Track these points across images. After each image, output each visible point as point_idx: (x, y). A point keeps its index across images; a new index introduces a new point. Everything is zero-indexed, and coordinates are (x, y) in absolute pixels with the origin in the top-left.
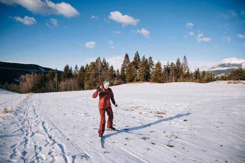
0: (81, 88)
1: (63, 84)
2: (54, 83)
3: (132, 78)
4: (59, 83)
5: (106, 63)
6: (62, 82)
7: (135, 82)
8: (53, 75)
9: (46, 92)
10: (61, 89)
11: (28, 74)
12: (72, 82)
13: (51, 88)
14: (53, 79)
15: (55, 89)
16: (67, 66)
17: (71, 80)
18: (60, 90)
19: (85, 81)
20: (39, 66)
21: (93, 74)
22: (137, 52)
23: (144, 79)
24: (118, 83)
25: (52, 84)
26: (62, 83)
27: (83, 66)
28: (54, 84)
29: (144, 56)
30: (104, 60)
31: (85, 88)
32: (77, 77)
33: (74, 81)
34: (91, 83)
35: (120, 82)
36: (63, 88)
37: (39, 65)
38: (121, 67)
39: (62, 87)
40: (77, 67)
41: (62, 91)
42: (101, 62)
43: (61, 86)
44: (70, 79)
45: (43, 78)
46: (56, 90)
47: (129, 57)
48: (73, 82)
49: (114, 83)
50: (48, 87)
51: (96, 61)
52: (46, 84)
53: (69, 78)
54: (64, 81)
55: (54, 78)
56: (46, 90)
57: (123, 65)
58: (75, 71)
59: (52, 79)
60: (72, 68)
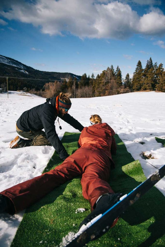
1: (79, 91)
3: (139, 87)
4: (77, 90)
7: (142, 90)
8: (72, 83)
11: (50, 83)
16: (85, 74)
18: (77, 97)
19: (95, 89)
21: (103, 82)
22: (151, 58)
23: (151, 87)
24: (125, 92)
25: (71, 91)
28: (73, 92)
29: (156, 62)
30: (118, 67)
31: (95, 95)
32: (92, 85)
33: (89, 89)
34: (101, 91)
35: (127, 91)
36: (79, 95)
38: (133, 75)
43: (78, 93)
44: (86, 87)
46: (74, 97)
47: (142, 64)
49: (121, 92)
52: (66, 91)
54: (80, 89)
55: (73, 86)
57: (136, 73)
59: (71, 87)
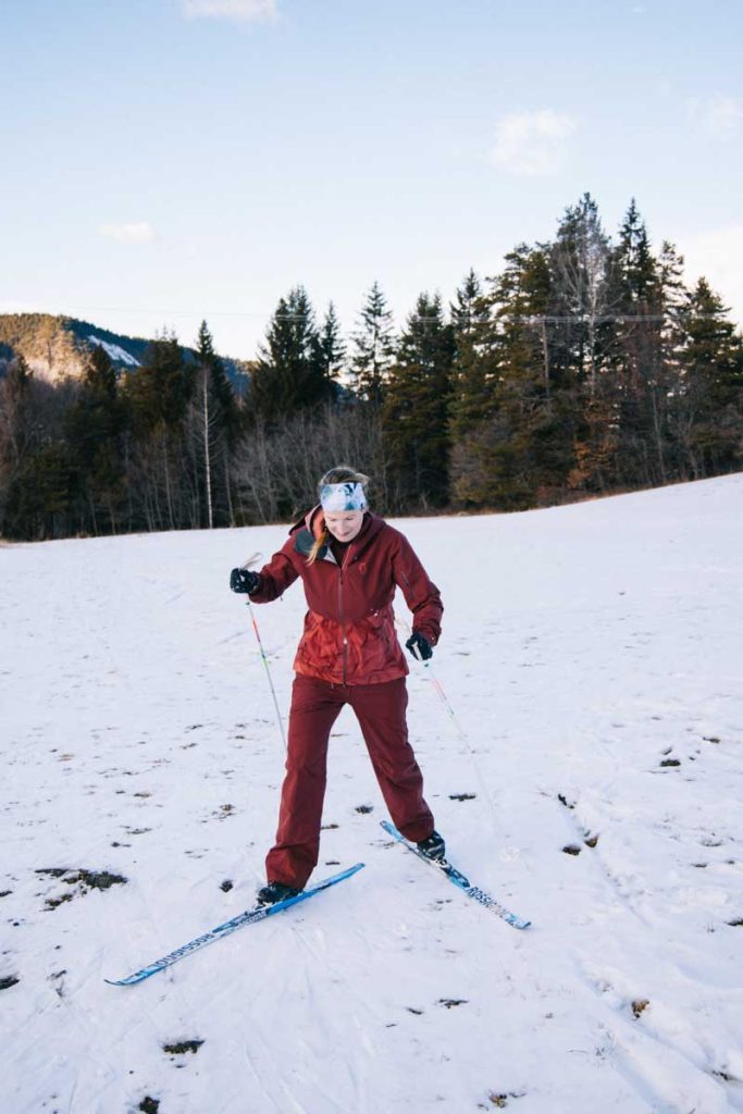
0: (416, 496)
1: (263, 457)
2: (186, 453)
4: (232, 450)
5: (654, 251)
6: (251, 439)
9: (123, 529)
10: (245, 503)
12: (339, 439)
13: (162, 495)
14: (182, 412)
15: (195, 501)
17: (331, 420)
18: (242, 510)
19: (452, 423)
20: (92, 327)
25: (172, 458)
26: (251, 450)
27: (431, 303)
28: (190, 463)
30: (633, 220)
31: (460, 488)
33: (357, 433)
34: (516, 442)
36: (259, 492)
37: (89, 321)
39: (251, 482)
40: (384, 310)
41: (251, 524)
42: (601, 241)
43: (244, 474)
44: (320, 421)
45: (99, 410)
46: (204, 512)
48: (346, 442)
50: (136, 484)
51: (561, 232)
52: (127, 461)
53: (312, 409)
54: (269, 434)
55: (190, 407)
56: (120, 506)
58: (361, 344)
59: (173, 416)
60: (338, 313)
